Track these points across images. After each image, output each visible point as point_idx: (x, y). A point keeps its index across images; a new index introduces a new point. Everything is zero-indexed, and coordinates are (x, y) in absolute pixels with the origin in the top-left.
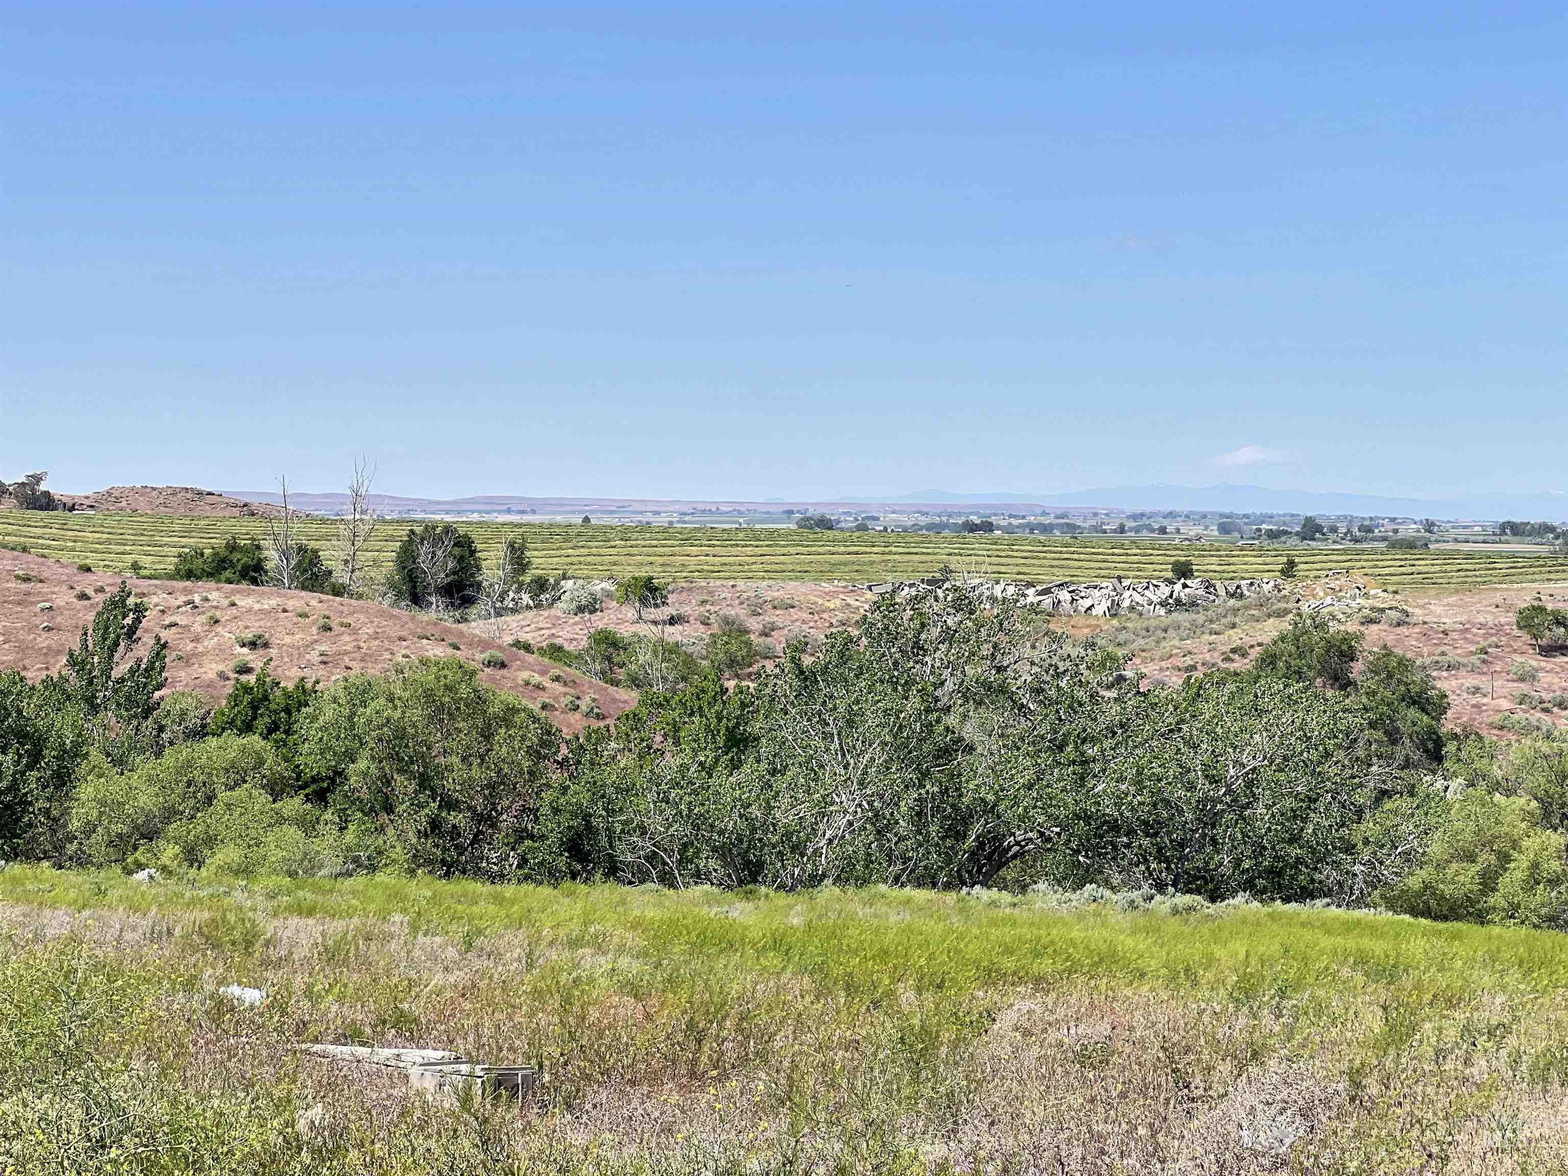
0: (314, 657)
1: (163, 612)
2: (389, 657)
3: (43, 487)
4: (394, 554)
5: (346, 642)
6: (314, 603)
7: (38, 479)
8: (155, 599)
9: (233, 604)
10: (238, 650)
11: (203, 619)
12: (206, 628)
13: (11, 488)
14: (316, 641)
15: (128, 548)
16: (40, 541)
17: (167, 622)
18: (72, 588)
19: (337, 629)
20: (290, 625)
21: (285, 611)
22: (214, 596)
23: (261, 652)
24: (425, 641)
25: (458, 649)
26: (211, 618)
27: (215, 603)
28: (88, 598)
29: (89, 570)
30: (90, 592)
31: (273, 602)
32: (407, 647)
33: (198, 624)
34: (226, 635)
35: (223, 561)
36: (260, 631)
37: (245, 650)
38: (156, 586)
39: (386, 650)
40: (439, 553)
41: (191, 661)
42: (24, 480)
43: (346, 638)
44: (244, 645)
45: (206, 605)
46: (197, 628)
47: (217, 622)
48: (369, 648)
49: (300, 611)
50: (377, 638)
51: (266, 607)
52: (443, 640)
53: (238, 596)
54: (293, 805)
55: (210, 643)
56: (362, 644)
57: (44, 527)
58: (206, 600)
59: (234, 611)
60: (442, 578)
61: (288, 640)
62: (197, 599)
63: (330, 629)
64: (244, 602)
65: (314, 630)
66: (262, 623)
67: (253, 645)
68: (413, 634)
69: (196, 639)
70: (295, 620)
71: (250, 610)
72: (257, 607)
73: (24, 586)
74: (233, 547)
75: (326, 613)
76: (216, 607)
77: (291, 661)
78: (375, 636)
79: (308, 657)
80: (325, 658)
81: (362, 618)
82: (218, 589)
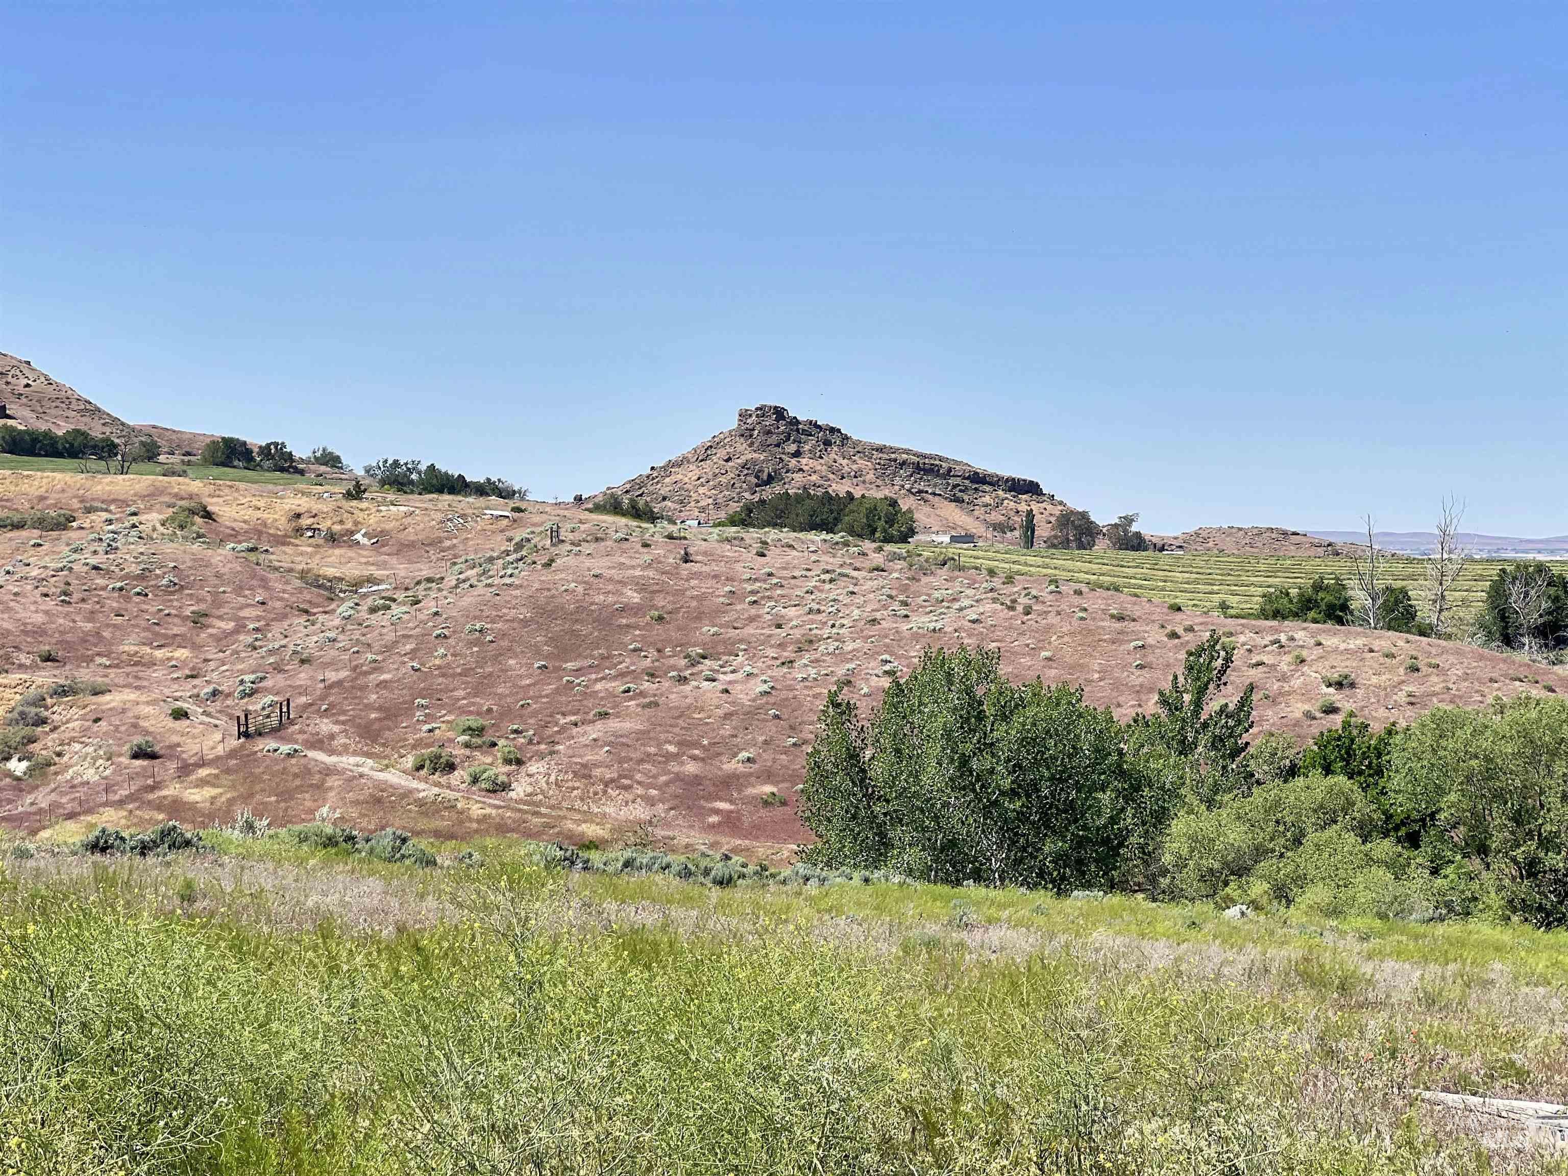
0: (1401, 697)
1: (1250, 651)
2: (1480, 698)
3: (1134, 528)
4: (1483, 594)
5: (1435, 682)
6: (1401, 643)
7: (1129, 520)
8: (1242, 639)
9: (1319, 644)
10: (1325, 689)
11: (1288, 658)
12: (1293, 667)
13: (1104, 530)
14: (1403, 682)
15: (1215, 588)
16: (1133, 581)
17: (1254, 661)
18: (1163, 627)
19: (1424, 669)
20: (1376, 666)
21: (1371, 651)
22: (1299, 635)
23: (1347, 691)
24: (1517, 683)
25: (1553, 691)
26: (1297, 657)
27: (1301, 643)
28: (1178, 637)
29: (1179, 609)
30: (1180, 630)
31: (1360, 642)
32: (1499, 689)
33: (1285, 663)
34: (1312, 674)
35: (1309, 600)
36: (1346, 671)
37: (1331, 690)
38: (1242, 625)
39: (1477, 692)
40: (1532, 592)
41: (1278, 700)
42: (1117, 521)
43: (1434, 679)
44: (1330, 685)
45: (1292, 644)
46: (1284, 667)
47: (1303, 661)
48: (1458, 690)
49: (1386, 651)
50: (1465, 680)
51: (1352, 646)
52: (1537, 682)
53: (1323, 635)
54: (1385, 847)
55: (1297, 683)
56: (1451, 686)
57: (1136, 567)
58: (1292, 639)
59: (1319, 651)
60: (1535, 618)
61: (1375, 680)
62: (1283, 638)
63: (1418, 670)
64: (1330, 642)
65: (1402, 671)
66: (1348, 663)
67: (1339, 685)
68: (1505, 676)
69: (1284, 678)
70: (1382, 660)
71: (1336, 650)
72: (1343, 646)
73: (1118, 625)
74: (1318, 587)
75: (1414, 653)
76: (1302, 647)
77: (1378, 701)
78: (1466, 677)
79: (1395, 697)
80: (1413, 700)
81: (1452, 659)
82: (1304, 629)
